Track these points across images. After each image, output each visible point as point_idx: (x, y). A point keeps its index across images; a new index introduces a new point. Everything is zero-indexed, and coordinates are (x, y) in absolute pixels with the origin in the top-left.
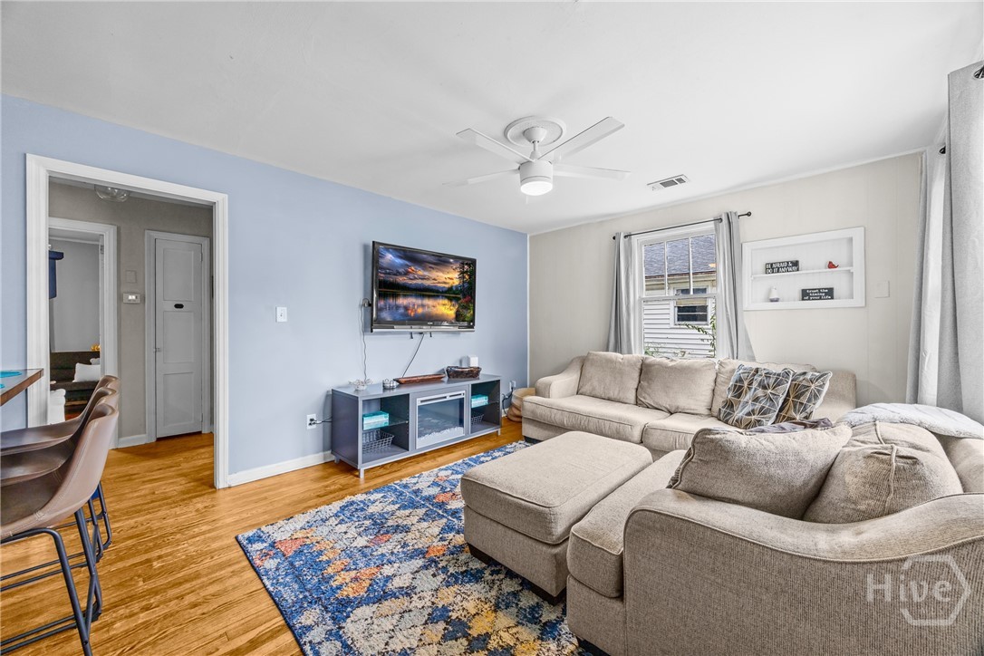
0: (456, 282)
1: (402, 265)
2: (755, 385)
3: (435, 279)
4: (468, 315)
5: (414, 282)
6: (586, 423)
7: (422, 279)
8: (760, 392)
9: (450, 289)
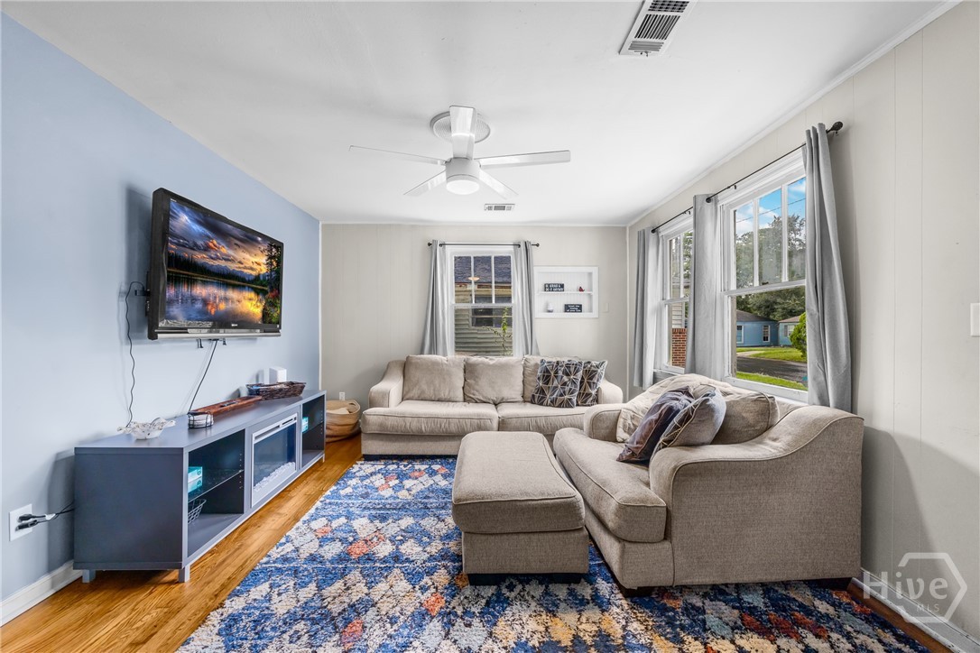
0: (264, 269)
1: (202, 236)
2: (560, 373)
3: (240, 263)
4: (275, 315)
5: (216, 263)
6: (447, 425)
7: (226, 260)
8: (565, 379)
9: (257, 278)
